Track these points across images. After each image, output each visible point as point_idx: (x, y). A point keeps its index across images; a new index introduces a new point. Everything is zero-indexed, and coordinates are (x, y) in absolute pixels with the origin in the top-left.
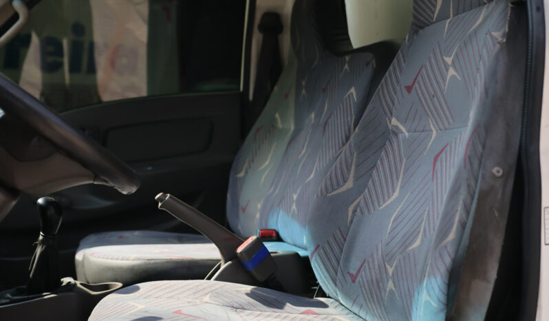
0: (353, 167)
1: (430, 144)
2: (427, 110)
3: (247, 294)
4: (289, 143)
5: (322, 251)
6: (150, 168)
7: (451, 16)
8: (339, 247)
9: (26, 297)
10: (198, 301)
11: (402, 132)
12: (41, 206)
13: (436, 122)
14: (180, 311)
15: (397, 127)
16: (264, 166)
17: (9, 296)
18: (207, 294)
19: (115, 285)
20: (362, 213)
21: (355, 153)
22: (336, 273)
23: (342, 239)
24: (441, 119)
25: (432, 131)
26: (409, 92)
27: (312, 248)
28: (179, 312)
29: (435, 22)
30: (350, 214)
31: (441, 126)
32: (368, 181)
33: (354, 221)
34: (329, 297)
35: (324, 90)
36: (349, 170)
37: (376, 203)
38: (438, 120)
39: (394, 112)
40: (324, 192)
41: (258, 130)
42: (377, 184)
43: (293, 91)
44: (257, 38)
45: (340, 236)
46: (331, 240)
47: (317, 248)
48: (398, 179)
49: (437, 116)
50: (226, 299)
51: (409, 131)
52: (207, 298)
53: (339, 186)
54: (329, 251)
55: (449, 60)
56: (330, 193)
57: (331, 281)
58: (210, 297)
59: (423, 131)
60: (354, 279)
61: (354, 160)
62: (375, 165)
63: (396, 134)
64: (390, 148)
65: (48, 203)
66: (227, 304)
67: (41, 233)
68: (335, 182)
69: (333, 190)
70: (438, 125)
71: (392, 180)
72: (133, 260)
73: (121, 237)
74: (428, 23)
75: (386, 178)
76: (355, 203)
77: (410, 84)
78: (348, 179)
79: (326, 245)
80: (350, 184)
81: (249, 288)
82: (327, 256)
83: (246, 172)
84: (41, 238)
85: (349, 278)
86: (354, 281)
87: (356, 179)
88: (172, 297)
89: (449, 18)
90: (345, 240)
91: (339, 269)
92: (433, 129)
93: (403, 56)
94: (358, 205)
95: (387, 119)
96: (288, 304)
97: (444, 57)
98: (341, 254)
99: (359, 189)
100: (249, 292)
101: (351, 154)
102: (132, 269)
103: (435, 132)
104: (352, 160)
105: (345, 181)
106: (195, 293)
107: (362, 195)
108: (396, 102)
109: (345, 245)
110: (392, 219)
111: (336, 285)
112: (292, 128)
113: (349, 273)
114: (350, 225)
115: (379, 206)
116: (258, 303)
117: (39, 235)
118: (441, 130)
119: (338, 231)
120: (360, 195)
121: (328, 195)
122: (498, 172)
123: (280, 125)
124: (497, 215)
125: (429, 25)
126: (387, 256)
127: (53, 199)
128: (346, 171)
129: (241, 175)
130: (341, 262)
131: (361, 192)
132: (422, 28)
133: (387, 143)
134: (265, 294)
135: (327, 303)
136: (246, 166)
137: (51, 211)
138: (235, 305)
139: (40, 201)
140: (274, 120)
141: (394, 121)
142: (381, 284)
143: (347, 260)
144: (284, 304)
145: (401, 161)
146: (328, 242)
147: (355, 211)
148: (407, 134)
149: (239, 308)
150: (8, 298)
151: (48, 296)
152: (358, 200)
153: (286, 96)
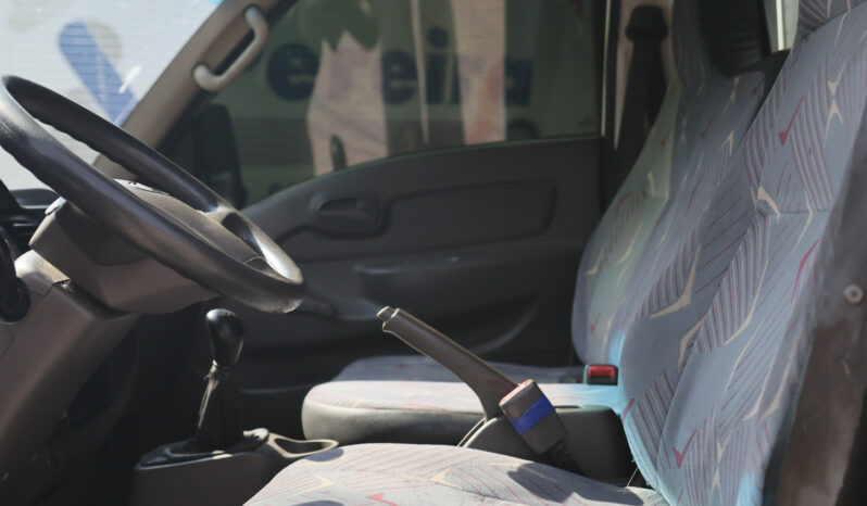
0: (693, 272)
1: (802, 235)
2: (803, 175)
3: (511, 474)
4: (659, 222)
5: (638, 411)
6: (454, 259)
7: (849, 7)
8: (663, 404)
9: (189, 455)
10: (423, 480)
11: (773, 213)
12: (211, 323)
13: (813, 195)
14: (382, 494)
15: (765, 203)
16: (623, 258)
17: (167, 451)
18: (444, 469)
19: (329, 444)
20: (700, 350)
21: (699, 247)
22: (657, 448)
23: (669, 394)
24: (819, 192)
25: (807, 211)
26: (783, 143)
27: (624, 404)
28: (377, 498)
29: (830, 20)
30: (683, 349)
31: (819, 205)
32: (714, 295)
33: (689, 362)
34: (650, 487)
35: (703, 135)
36: (686, 275)
37: (721, 335)
38: (815, 192)
39: (762, 178)
40: (647, 311)
41: (622, 200)
42: (727, 301)
43: (671, 137)
44: (625, 49)
45: (665, 387)
46: (653, 393)
47: (631, 403)
48: (754, 295)
49: (813, 187)
50: (471, 480)
51: (782, 212)
52: (439, 477)
53: (669, 302)
54: (647, 409)
55: (833, 87)
56: (655, 313)
57: (649, 462)
58: (447, 475)
59: (798, 212)
60: (680, 459)
61: (696, 258)
62: (726, 269)
63: (764, 216)
64: (751, 239)
65: (221, 319)
66: (470, 487)
67: (214, 362)
68: (663, 296)
69: (660, 308)
70: (815, 202)
71: (747, 296)
72: (357, 407)
73: (401, 366)
74: (821, 20)
75: (739, 291)
76: (691, 333)
77: (785, 130)
78: (683, 291)
79: (645, 402)
80: (685, 300)
81: (516, 463)
82: (644, 418)
83: (600, 268)
84: (213, 369)
85: (673, 459)
86: (679, 465)
87: (695, 293)
88: (383, 471)
89: (844, 12)
90: (673, 394)
91: (661, 442)
92: (810, 210)
93: (784, 81)
94: (696, 336)
95: (752, 189)
96: (575, 495)
97: (829, 82)
98: (665, 417)
99: (700, 309)
100: (515, 470)
101: (693, 249)
102: (353, 422)
103: (812, 213)
104: (692, 260)
105: (678, 295)
106: (425, 466)
107: (703, 320)
108: (766, 161)
109: (673, 402)
110: (736, 364)
111: (656, 468)
112: (667, 197)
113: (674, 449)
114: (682, 369)
115: (726, 339)
116: (524, 490)
117: (211, 364)
118: (818, 210)
119: (662, 378)
120: (699, 319)
121: (653, 316)
122: (854, 294)
123: (653, 192)
124: (848, 372)
125: (823, 24)
126: (720, 426)
127: (230, 313)
128: (681, 276)
129: (593, 271)
130: (664, 430)
131: (701, 315)
132: (814, 29)
133: (749, 231)
134: (541, 476)
135: (641, 497)
136: (600, 257)
137: (226, 332)
138: (484, 490)
139: (211, 315)
140: (645, 183)
141: (762, 194)
142: (707, 474)
143: (674, 427)
144: (568, 494)
145: (763, 264)
146: (647, 395)
147: (690, 346)
148: (779, 215)
149: (488, 496)
150: (166, 456)
151: (220, 455)
152: (696, 328)
153: (663, 143)
